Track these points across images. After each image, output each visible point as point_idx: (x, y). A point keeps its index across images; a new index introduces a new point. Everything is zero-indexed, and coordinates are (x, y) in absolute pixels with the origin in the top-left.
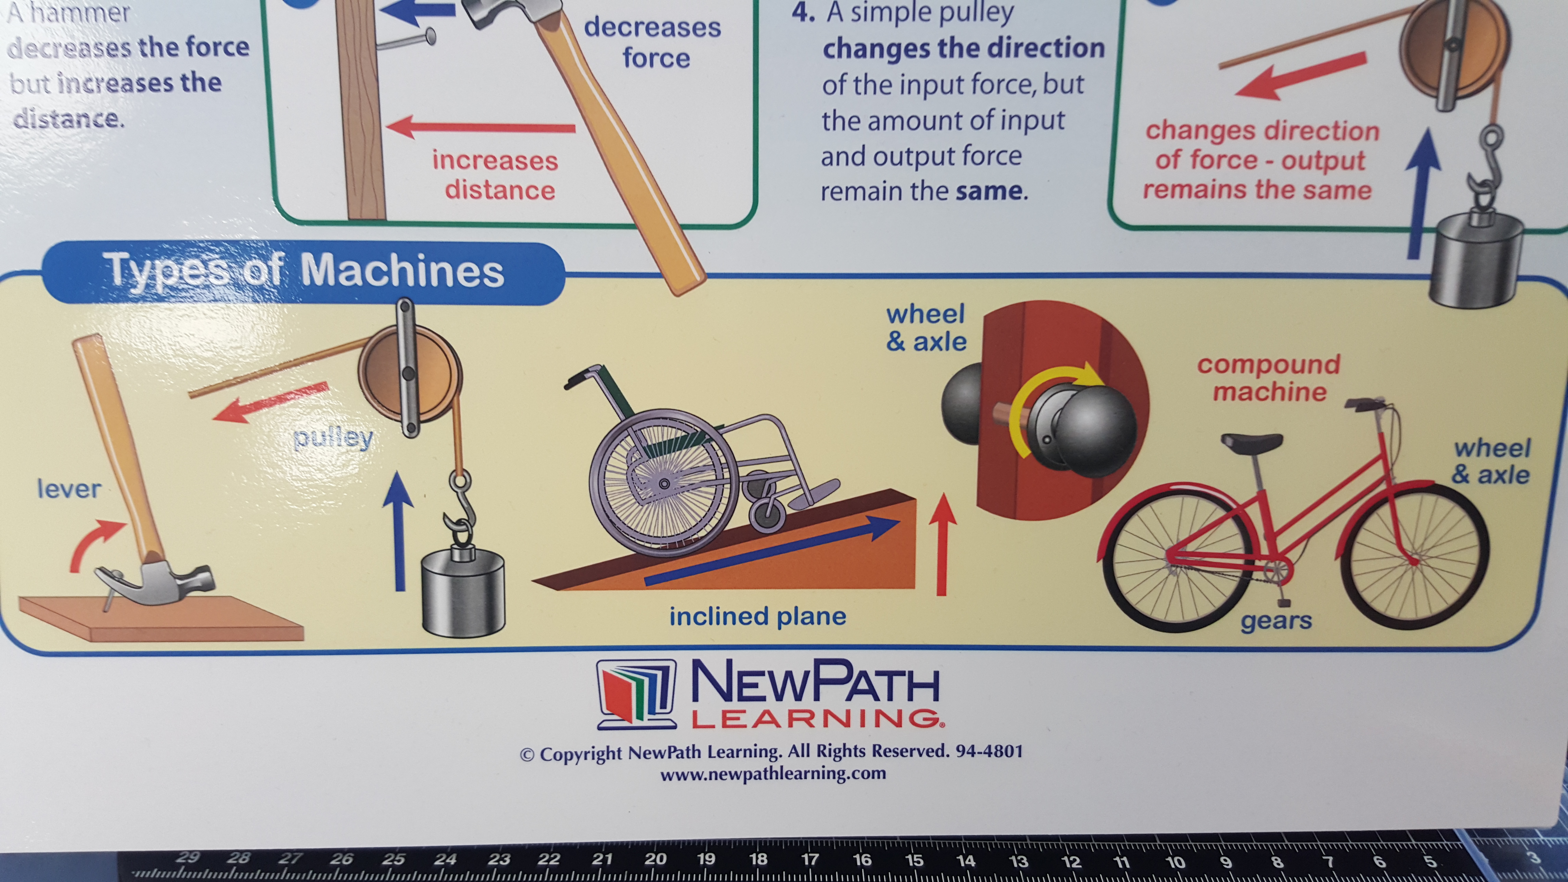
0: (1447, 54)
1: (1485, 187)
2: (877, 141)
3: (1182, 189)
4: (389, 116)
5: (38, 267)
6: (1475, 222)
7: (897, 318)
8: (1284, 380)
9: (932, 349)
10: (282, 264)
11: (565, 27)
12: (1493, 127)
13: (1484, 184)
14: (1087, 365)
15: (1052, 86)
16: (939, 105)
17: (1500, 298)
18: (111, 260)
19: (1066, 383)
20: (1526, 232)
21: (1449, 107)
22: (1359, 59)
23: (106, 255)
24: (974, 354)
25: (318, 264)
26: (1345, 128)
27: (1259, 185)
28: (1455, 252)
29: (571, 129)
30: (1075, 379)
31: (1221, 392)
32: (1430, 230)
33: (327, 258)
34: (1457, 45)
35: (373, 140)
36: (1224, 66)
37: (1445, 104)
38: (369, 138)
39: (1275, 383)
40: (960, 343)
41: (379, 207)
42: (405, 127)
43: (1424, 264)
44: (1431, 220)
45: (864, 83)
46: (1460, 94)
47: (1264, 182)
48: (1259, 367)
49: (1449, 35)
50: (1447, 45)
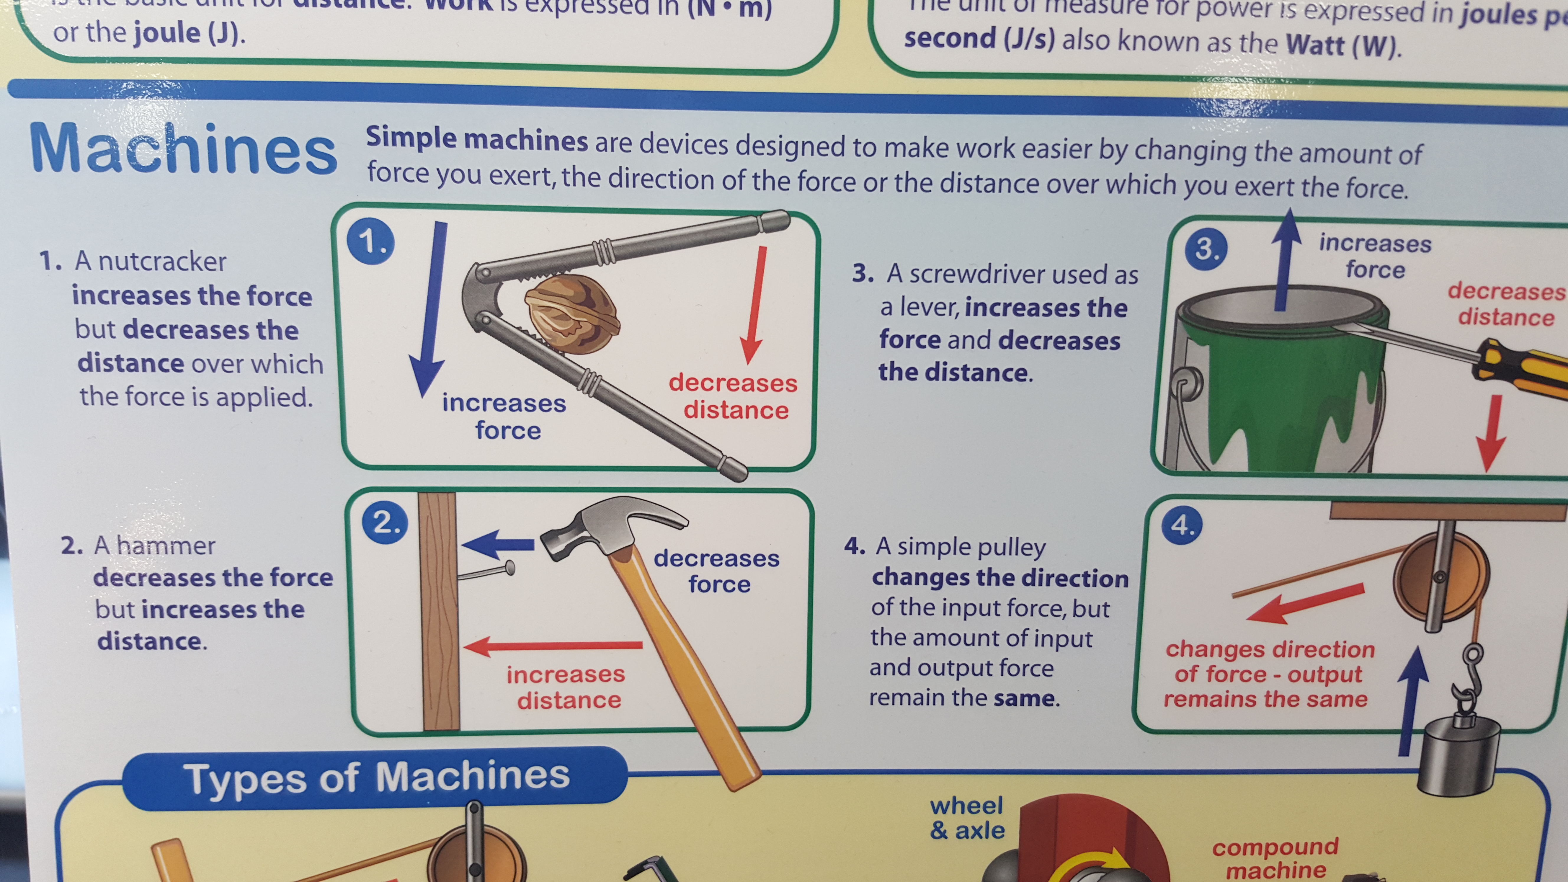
0: (1434, 584)
1: (1467, 695)
2: (920, 655)
3: (1199, 699)
4: (467, 636)
5: (119, 777)
6: (1458, 724)
7: (940, 810)
8: (1289, 861)
9: (972, 837)
10: (357, 772)
11: (637, 559)
12: (1475, 644)
13: (1466, 692)
14: (1115, 850)
15: (1080, 610)
16: (977, 625)
17: (1480, 787)
18: (190, 772)
19: (1096, 867)
20: (1502, 731)
21: (1436, 629)
22: (1358, 589)
23: (187, 767)
24: (1011, 841)
25: (392, 773)
26: (1344, 647)
27: (1268, 696)
28: (1440, 750)
29: (638, 645)
30: (1104, 863)
31: (1233, 872)
32: (1418, 732)
33: (402, 767)
34: (1444, 578)
35: (451, 659)
36: (1236, 596)
37: (1432, 628)
38: (447, 657)
39: (1280, 863)
40: (998, 832)
41: (453, 719)
42: (482, 647)
43: (1414, 760)
44: (1419, 723)
45: (910, 606)
46: (1446, 618)
47: (1272, 694)
48: (1266, 850)
49: (1436, 569)
50: (1435, 577)
